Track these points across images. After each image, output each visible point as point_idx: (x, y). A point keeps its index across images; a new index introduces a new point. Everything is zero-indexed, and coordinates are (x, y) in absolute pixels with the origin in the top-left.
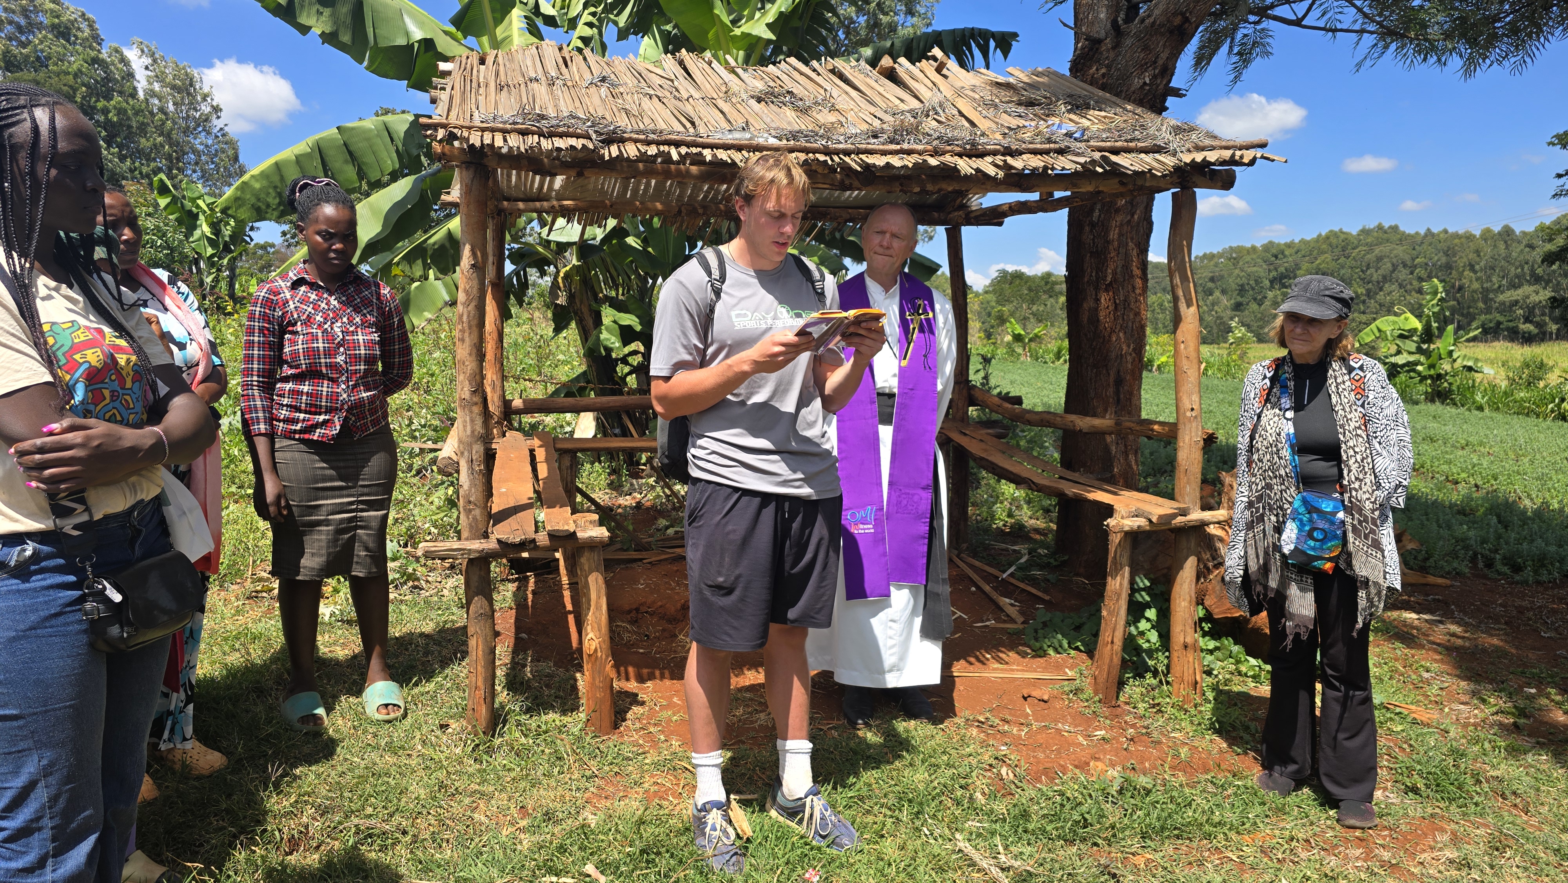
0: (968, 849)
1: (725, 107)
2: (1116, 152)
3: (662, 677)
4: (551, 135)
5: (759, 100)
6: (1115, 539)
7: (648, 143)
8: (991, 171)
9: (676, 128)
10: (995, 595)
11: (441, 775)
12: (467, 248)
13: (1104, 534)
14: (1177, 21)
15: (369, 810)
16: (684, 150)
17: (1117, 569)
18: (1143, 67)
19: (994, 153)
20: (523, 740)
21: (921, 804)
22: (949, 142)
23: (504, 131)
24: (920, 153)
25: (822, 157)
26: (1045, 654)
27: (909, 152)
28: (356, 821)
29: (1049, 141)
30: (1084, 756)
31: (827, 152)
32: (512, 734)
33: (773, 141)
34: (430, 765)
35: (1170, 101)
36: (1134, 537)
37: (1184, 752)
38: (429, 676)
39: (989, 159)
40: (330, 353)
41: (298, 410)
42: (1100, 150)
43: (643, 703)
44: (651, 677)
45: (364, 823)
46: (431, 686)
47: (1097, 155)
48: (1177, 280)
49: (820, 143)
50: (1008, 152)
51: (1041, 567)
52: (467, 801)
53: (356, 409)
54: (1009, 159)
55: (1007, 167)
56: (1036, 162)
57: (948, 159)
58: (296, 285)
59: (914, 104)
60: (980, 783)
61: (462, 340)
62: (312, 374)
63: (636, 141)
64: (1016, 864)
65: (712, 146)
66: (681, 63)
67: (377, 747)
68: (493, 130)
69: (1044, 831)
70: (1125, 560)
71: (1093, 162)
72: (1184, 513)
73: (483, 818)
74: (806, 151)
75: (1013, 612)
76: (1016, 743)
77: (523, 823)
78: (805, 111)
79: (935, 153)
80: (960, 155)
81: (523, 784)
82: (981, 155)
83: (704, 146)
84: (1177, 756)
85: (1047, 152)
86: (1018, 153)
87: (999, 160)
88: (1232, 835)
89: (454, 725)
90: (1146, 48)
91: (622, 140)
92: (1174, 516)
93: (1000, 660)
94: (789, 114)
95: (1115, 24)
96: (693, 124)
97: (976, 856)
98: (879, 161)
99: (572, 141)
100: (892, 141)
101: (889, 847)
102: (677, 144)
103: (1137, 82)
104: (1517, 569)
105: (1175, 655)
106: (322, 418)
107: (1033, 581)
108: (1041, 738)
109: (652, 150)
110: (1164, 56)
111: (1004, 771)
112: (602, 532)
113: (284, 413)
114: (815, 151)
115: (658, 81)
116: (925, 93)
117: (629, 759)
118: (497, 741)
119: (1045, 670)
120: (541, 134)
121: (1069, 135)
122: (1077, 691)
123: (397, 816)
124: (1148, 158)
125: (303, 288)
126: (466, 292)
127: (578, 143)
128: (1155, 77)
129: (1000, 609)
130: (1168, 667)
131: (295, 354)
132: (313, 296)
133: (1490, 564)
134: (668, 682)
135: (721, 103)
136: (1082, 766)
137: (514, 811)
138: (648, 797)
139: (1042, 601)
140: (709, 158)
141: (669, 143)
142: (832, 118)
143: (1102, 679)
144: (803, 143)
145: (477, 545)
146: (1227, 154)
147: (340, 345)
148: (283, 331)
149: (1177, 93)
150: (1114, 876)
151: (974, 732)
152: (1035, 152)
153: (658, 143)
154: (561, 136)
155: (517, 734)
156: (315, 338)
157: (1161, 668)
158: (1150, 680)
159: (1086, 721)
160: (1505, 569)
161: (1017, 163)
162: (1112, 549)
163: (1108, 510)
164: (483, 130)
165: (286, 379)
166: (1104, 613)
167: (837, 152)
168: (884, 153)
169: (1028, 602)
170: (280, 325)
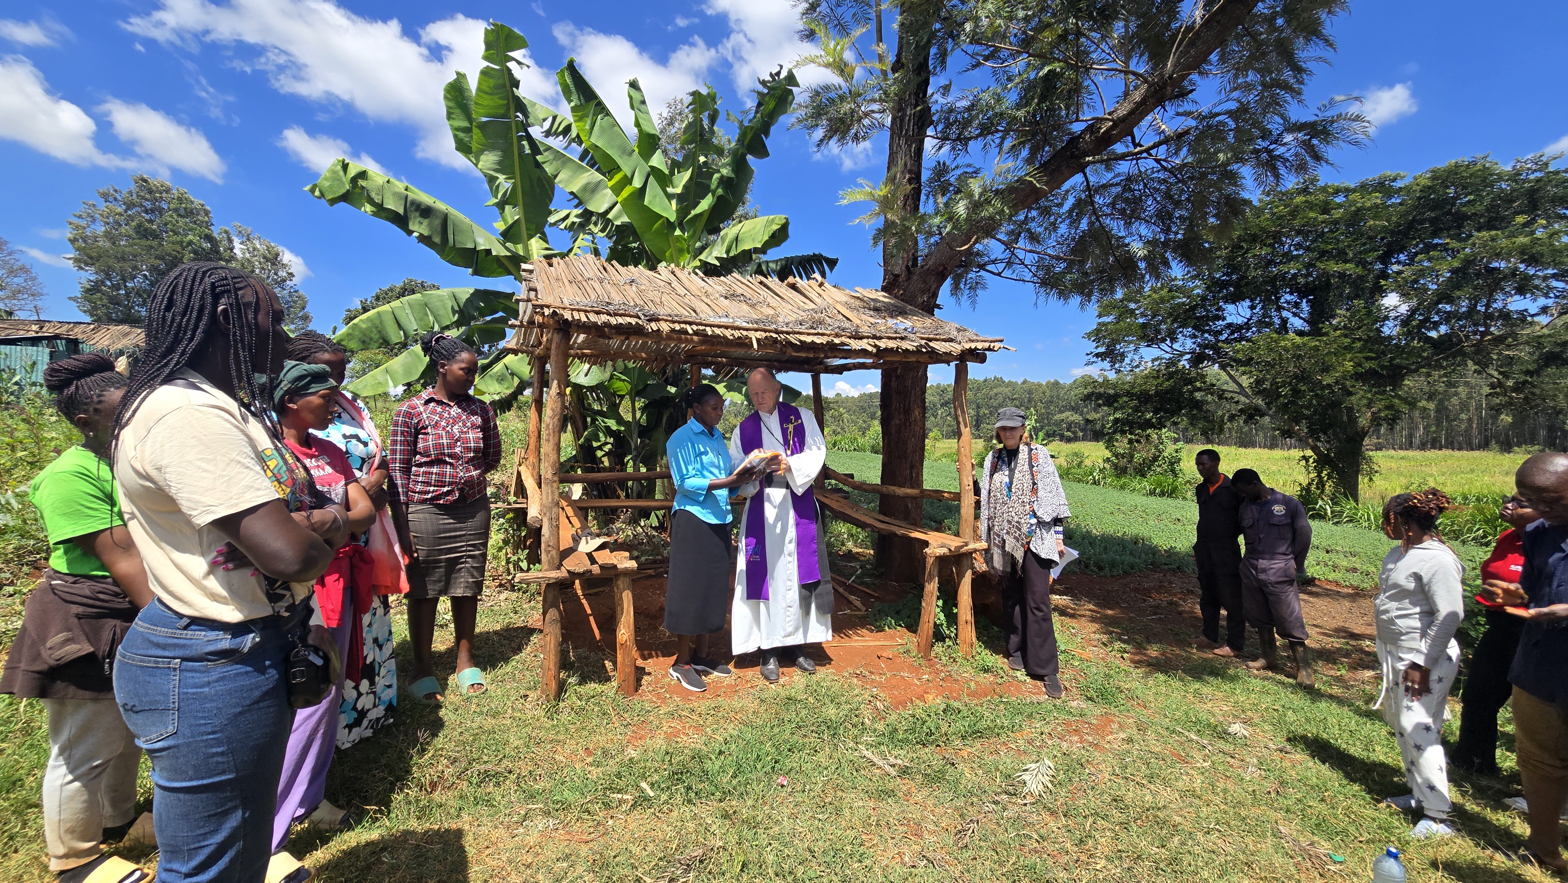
0: (868, 754)
1: (706, 300)
2: (930, 340)
3: (657, 656)
4: (616, 315)
5: (726, 298)
6: (930, 561)
7: (674, 322)
8: (870, 349)
9: (685, 314)
10: (846, 594)
11: (528, 729)
12: (555, 382)
13: (924, 557)
14: (941, 268)
15: (485, 758)
16: (695, 328)
17: (931, 579)
18: (923, 292)
19: (868, 337)
20: (579, 703)
21: (835, 728)
22: (843, 330)
23: (585, 311)
24: (829, 335)
25: (774, 335)
26: (883, 630)
27: (823, 335)
28: (478, 767)
29: (896, 332)
30: (920, 691)
31: (777, 332)
32: (571, 699)
33: (745, 325)
34: (522, 723)
35: (936, 311)
36: (941, 559)
37: (972, 684)
38: (507, 660)
39: (865, 341)
40: (451, 446)
41: (428, 484)
42: (922, 338)
43: (649, 674)
44: (651, 656)
45: (482, 768)
46: (508, 668)
47: (923, 342)
48: (959, 412)
49: (773, 327)
50: (875, 337)
51: (870, 576)
52: (549, 746)
53: (469, 482)
54: (877, 342)
55: (875, 346)
56: (891, 344)
57: (844, 339)
58: (427, 402)
59: (812, 306)
60: (867, 714)
61: (548, 440)
62: (439, 461)
63: (666, 321)
64: (899, 762)
65: (711, 326)
66: (673, 273)
67: (481, 713)
68: (579, 310)
69: (907, 739)
70: (936, 573)
71: (921, 346)
72: (966, 544)
73: (562, 758)
74: (765, 331)
75: (858, 604)
76: (880, 685)
77: (590, 760)
78: (753, 306)
79: (837, 335)
80: (850, 338)
81: (586, 733)
82: (861, 338)
83: (706, 325)
84: (969, 688)
85: (895, 338)
86: (880, 338)
87: (871, 341)
88: (1010, 733)
89: (533, 695)
90: (925, 282)
91: (657, 320)
92: (962, 547)
93: (858, 635)
94: (745, 307)
95: (907, 267)
96: (695, 311)
97: (875, 760)
98: (809, 339)
99: (629, 320)
100: (812, 328)
101: (821, 757)
102: (691, 323)
103: (920, 300)
104: (1101, 569)
105: (960, 628)
106: (446, 489)
107: (867, 585)
108: (894, 682)
109: (677, 327)
110: (934, 287)
111: (878, 703)
112: (633, 564)
113: (419, 488)
114: (770, 331)
115: (662, 284)
116: (818, 300)
117: (649, 711)
118: (561, 705)
119: (885, 639)
120: (609, 314)
121: (905, 329)
122: (908, 651)
123: (505, 761)
124: (947, 344)
125: (432, 404)
126: (553, 410)
127: (633, 321)
128: (929, 298)
129: (850, 603)
130: (956, 635)
131: (427, 449)
132: (439, 409)
133: (1087, 566)
134: (661, 659)
135: (704, 298)
136: (921, 698)
137: (581, 752)
138: (668, 736)
139: (873, 597)
140: (710, 333)
141: (686, 323)
142: (771, 312)
143: (922, 644)
144: (762, 326)
145: (554, 574)
146: (987, 345)
147: (457, 440)
148: (417, 432)
149: (938, 307)
150: (953, 764)
151: (855, 680)
152: (889, 338)
153: (679, 322)
154: (621, 315)
155: (575, 699)
156: (440, 437)
157: (953, 635)
158: (948, 642)
159: (916, 670)
160: (1095, 569)
161: (882, 344)
162: (928, 566)
163: (926, 544)
164: (573, 310)
165: (420, 465)
166: (924, 604)
167: (783, 332)
168: (809, 334)
169: (865, 598)
170: (416, 429)
